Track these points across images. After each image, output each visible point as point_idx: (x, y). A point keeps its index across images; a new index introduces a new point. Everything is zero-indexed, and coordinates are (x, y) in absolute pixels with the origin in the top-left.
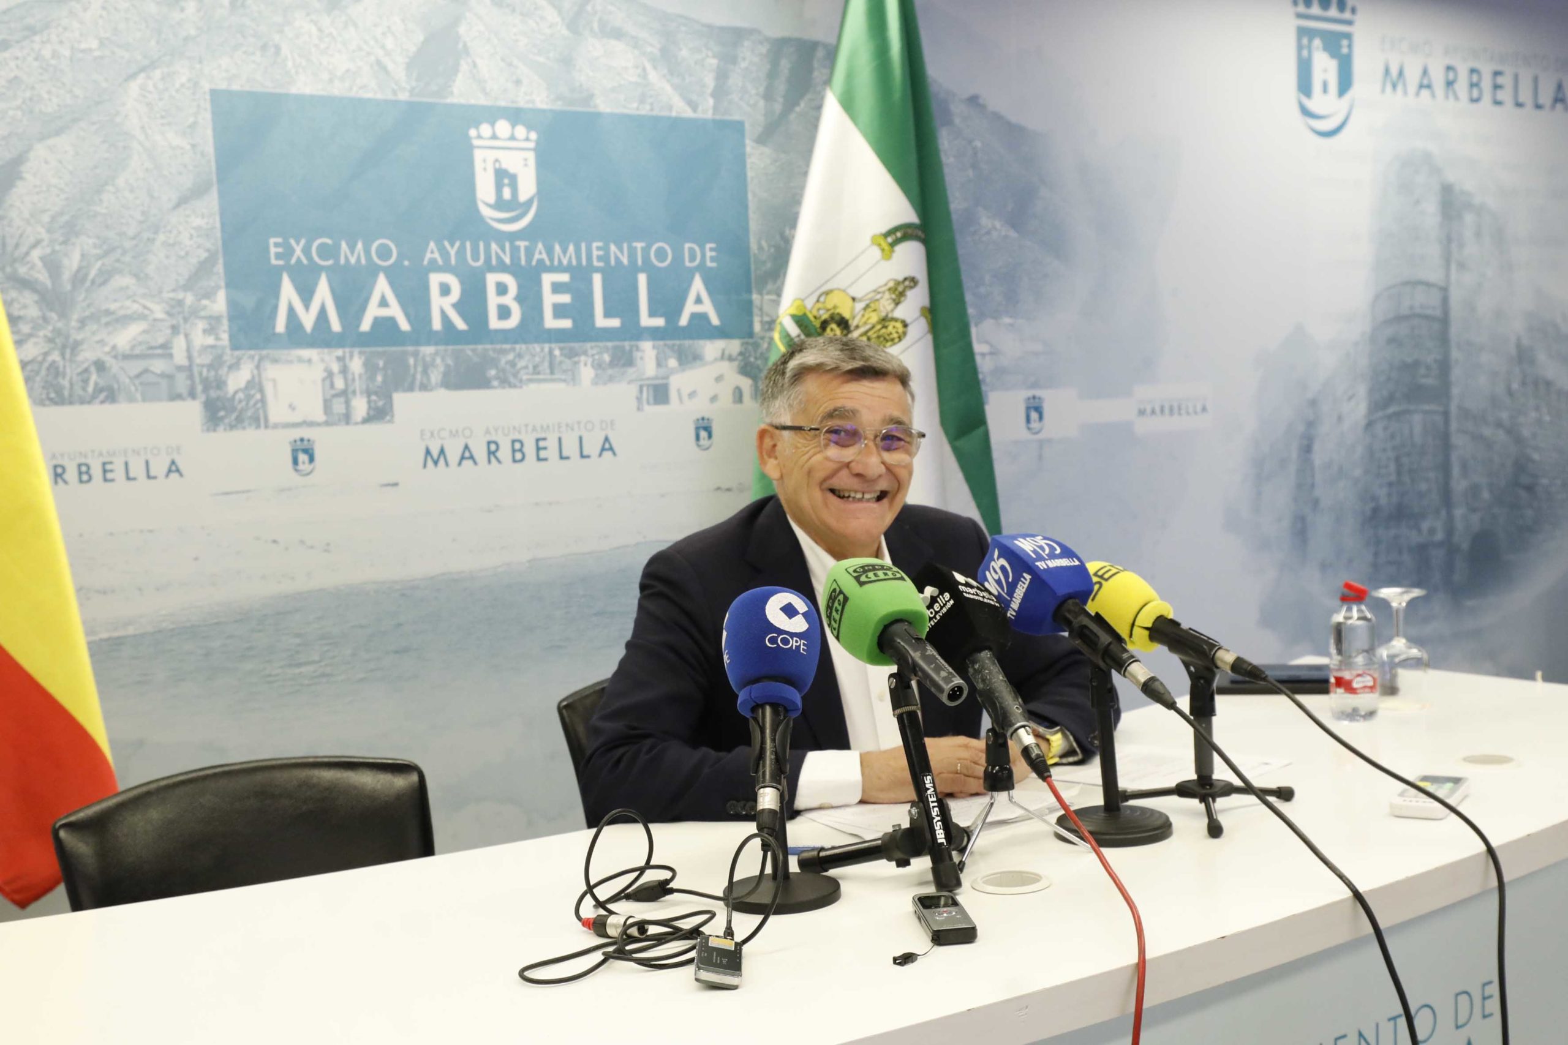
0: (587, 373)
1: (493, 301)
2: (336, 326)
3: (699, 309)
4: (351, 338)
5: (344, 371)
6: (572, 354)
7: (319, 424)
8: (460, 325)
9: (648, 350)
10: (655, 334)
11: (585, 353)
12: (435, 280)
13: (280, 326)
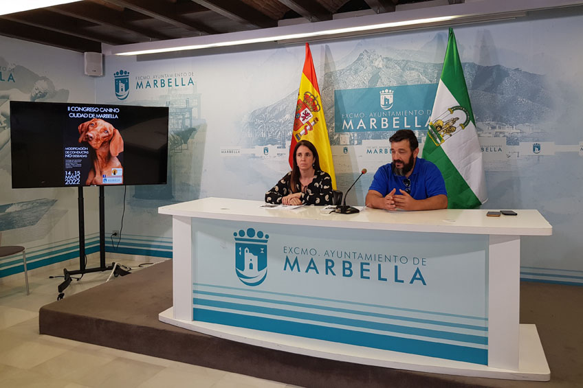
1: (383, 123)
2: (353, 128)
4: (355, 130)
5: (353, 136)
7: (349, 145)
8: (376, 128)
10: (418, 129)
12: (371, 119)
13: (343, 128)
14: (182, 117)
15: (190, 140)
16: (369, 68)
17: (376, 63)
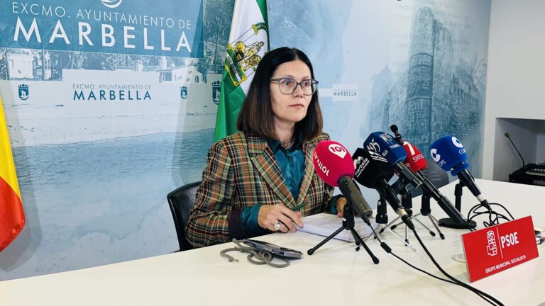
0: (140, 67)
1: (104, 35)
2: (39, 40)
3: (184, 45)
4: (44, 45)
5: (42, 58)
6: (135, 59)
7: (31, 79)
8: (91, 44)
9: (164, 59)
10: (166, 53)
11: (140, 59)
12: (81, 24)
13: (16, 38)
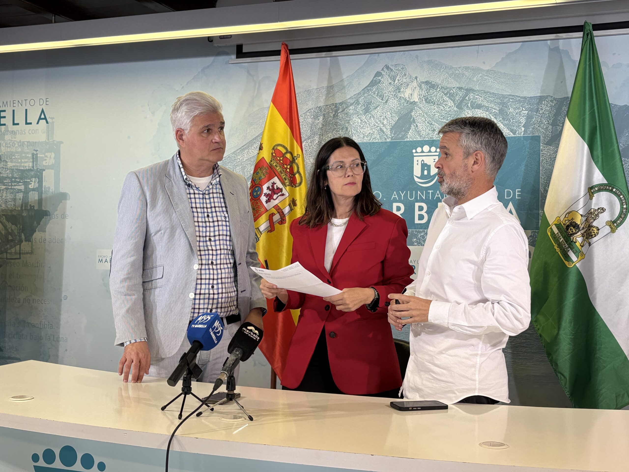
1: (417, 213)
12: (395, 205)
14: (22, 187)
15: (37, 235)
16: (393, 103)
17: (407, 93)
